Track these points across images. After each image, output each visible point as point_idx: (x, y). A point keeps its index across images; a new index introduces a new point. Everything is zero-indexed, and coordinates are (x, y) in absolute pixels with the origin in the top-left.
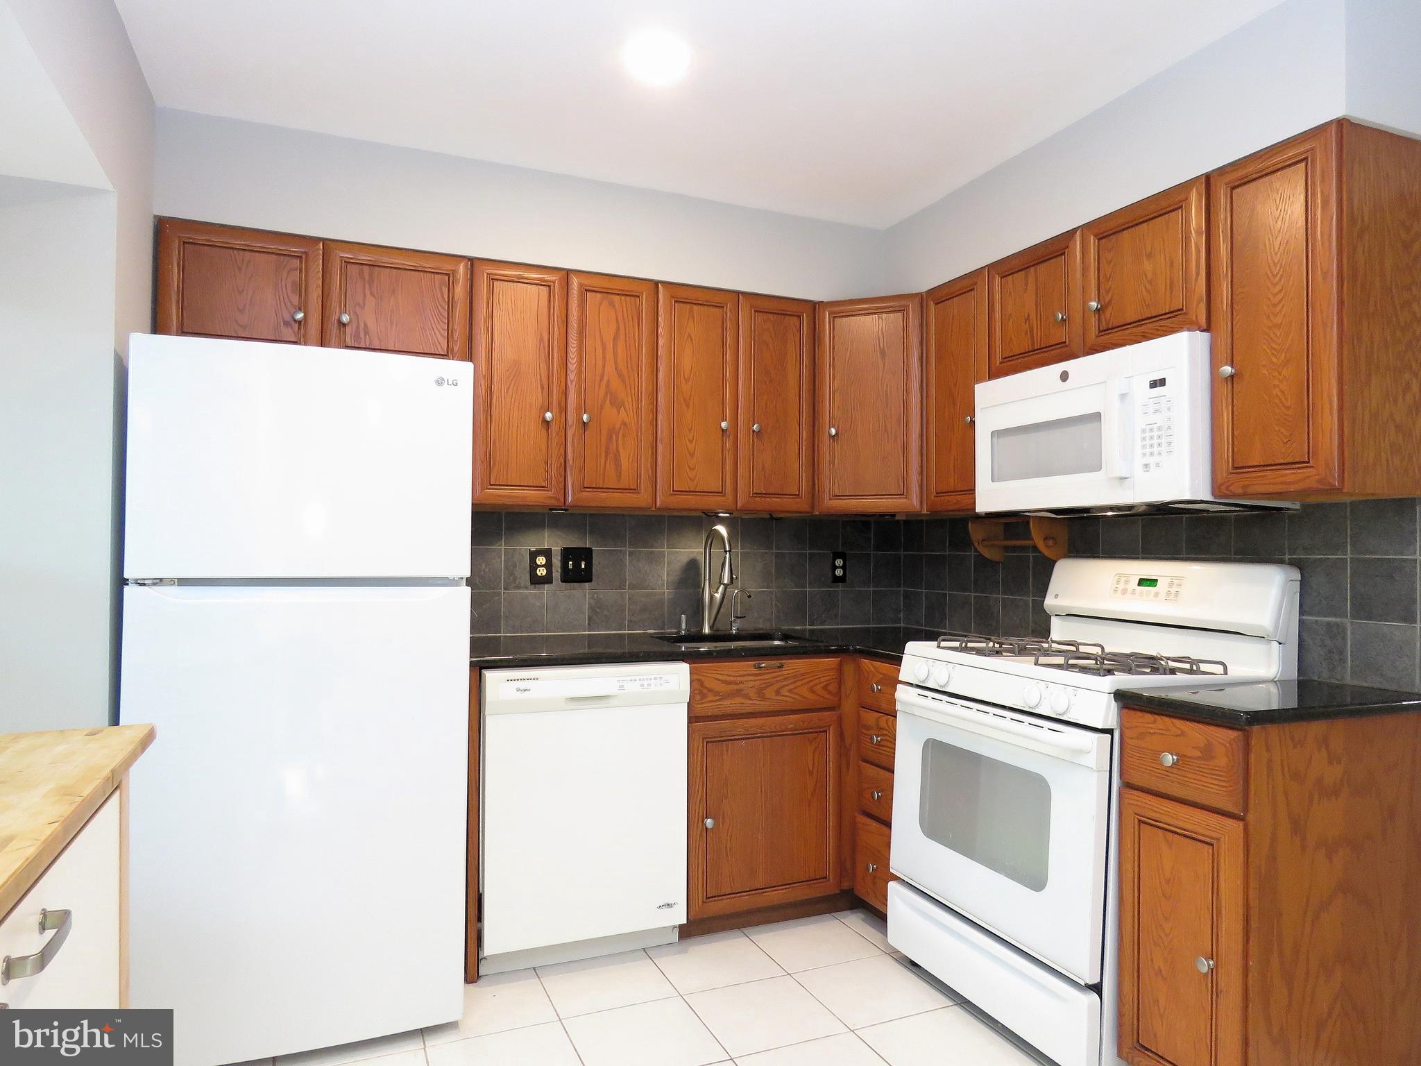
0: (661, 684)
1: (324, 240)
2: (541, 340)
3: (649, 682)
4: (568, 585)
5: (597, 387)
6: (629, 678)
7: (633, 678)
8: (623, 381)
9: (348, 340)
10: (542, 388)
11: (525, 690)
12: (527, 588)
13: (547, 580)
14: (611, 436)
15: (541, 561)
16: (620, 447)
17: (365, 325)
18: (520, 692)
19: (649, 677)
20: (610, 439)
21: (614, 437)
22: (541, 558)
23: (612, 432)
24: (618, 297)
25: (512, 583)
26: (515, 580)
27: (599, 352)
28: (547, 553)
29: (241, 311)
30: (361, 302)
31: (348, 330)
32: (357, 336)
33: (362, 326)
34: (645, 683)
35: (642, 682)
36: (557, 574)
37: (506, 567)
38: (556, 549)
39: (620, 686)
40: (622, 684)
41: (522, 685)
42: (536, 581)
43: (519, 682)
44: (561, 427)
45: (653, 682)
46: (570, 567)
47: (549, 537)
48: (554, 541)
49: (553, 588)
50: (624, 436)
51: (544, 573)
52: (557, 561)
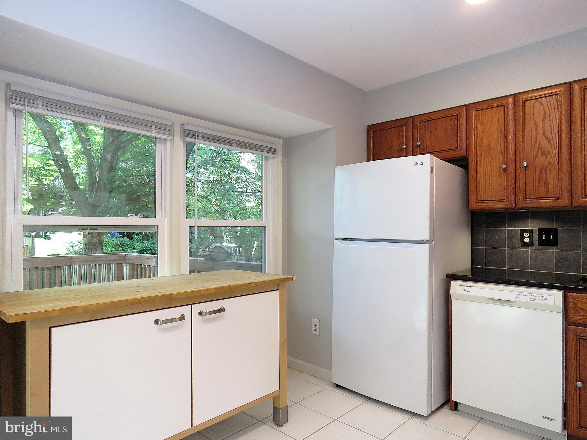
0: (542, 300)
1: (412, 117)
2: (501, 131)
3: (535, 298)
4: (543, 247)
5: (533, 148)
6: (522, 294)
7: (525, 294)
8: (549, 141)
9: (421, 151)
10: (502, 153)
11: (468, 291)
12: (519, 248)
13: (531, 244)
14: (542, 171)
15: (526, 235)
16: (548, 176)
17: (427, 144)
18: (465, 291)
19: (536, 295)
20: (541, 173)
21: (544, 171)
22: (526, 233)
23: (543, 169)
24: (545, 98)
25: (511, 245)
26: (513, 243)
27: (534, 129)
28: (531, 232)
29: (388, 149)
30: (425, 136)
31: (421, 147)
32: (424, 150)
33: (425, 144)
34: (532, 298)
35: (530, 297)
36: (536, 242)
37: (508, 237)
38: (535, 229)
39: (517, 297)
40: (519, 296)
41: (467, 289)
42: (525, 245)
43: (465, 287)
44: (513, 170)
45: (537, 298)
46: (544, 238)
47: (531, 223)
48: (535, 226)
49: (534, 248)
50: (550, 170)
51: (528, 241)
52: (536, 235)
